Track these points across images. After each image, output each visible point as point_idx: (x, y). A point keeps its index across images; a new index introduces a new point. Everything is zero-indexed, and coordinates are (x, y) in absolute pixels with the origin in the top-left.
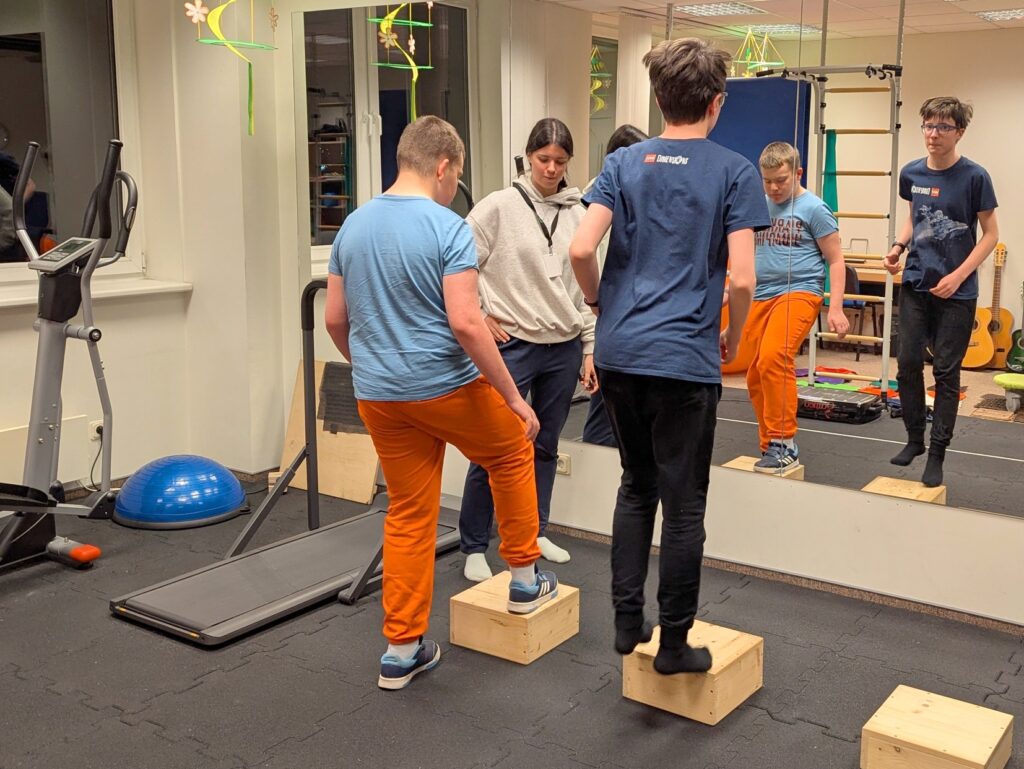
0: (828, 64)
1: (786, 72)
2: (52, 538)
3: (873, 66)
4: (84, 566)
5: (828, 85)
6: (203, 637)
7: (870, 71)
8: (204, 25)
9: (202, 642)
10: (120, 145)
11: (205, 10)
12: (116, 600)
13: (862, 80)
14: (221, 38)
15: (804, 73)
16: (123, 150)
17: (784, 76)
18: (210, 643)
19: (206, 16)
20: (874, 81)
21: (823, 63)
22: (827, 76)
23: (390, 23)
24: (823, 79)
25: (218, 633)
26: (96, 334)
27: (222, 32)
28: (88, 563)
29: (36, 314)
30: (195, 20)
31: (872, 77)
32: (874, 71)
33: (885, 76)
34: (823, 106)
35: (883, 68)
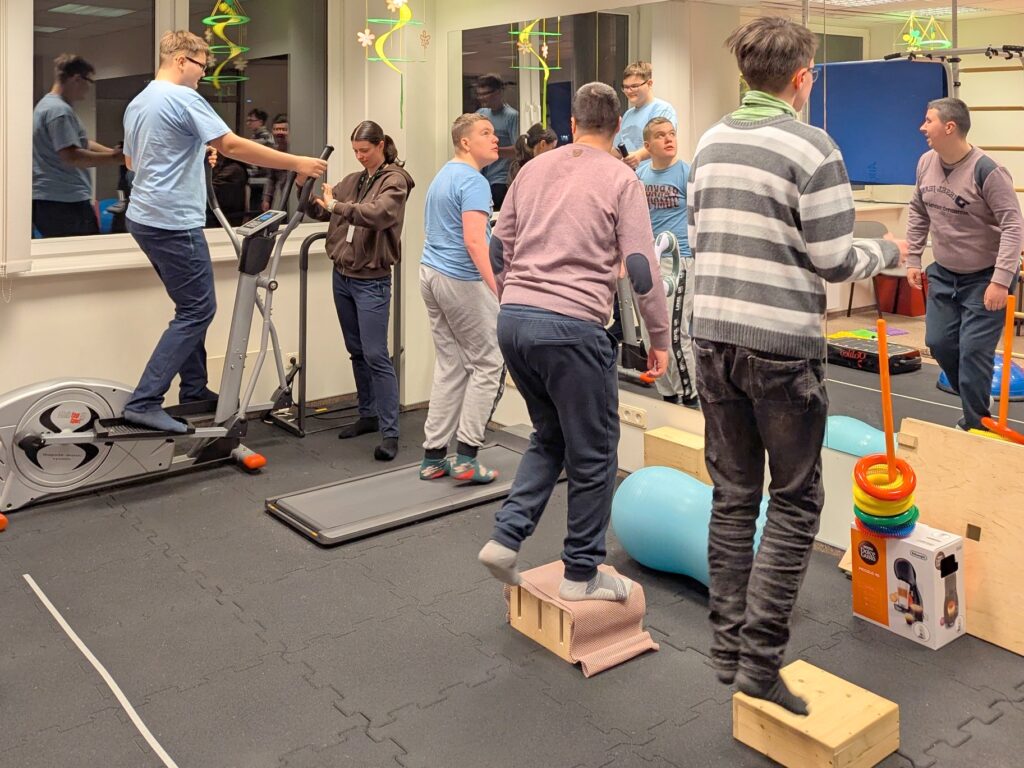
0: (961, 46)
1: (912, 55)
2: (236, 446)
3: (993, 47)
4: (252, 471)
5: (961, 65)
6: (320, 536)
7: (991, 52)
8: (372, 48)
9: (318, 540)
11: (373, 37)
12: (269, 499)
13: (983, 61)
14: (382, 56)
15: (930, 56)
17: (910, 58)
18: (325, 542)
19: (374, 41)
20: (1000, 61)
21: (955, 44)
22: (960, 57)
23: (527, 35)
24: (955, 60)
25: (331, 535)
26: (273, 284)
27: (385, 53)
28: (256, 469)
29: (237, 267)
30: (364, 45)
31: (994, 57)
32: (995, 52)
33: (1011, 57)
34: (957, 85)
35: (1006, 49)
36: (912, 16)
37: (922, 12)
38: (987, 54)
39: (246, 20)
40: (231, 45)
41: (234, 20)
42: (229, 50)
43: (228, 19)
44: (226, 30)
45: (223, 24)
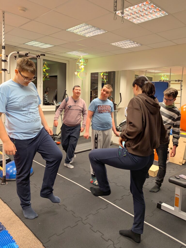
0: (171, 80)
1: (164, 81)
3: (176, 80)
7: (176, 81)
10: (66, 90)
15: (166, 81)
16: (66, 91)
20: (177, 82)
21: (170, 79)
22: (171, 81)
23: (102, 74)
24: (170, 82)
27: (79, 76)
28: (59, 144)
30: (76, 74)
31: (176, 82)
32: (177, 81)
33: (179, 82)
34: (170, 86)
35: (178, 80)
36: (162, 74)
37: (164, 74)
38: (175, 81)
39: (49, 69)
40: (46, 73)
41: (47, 69)
42: (46, 74)
43: (46, 68)
44: (46, 70)
45: (45, 69)
